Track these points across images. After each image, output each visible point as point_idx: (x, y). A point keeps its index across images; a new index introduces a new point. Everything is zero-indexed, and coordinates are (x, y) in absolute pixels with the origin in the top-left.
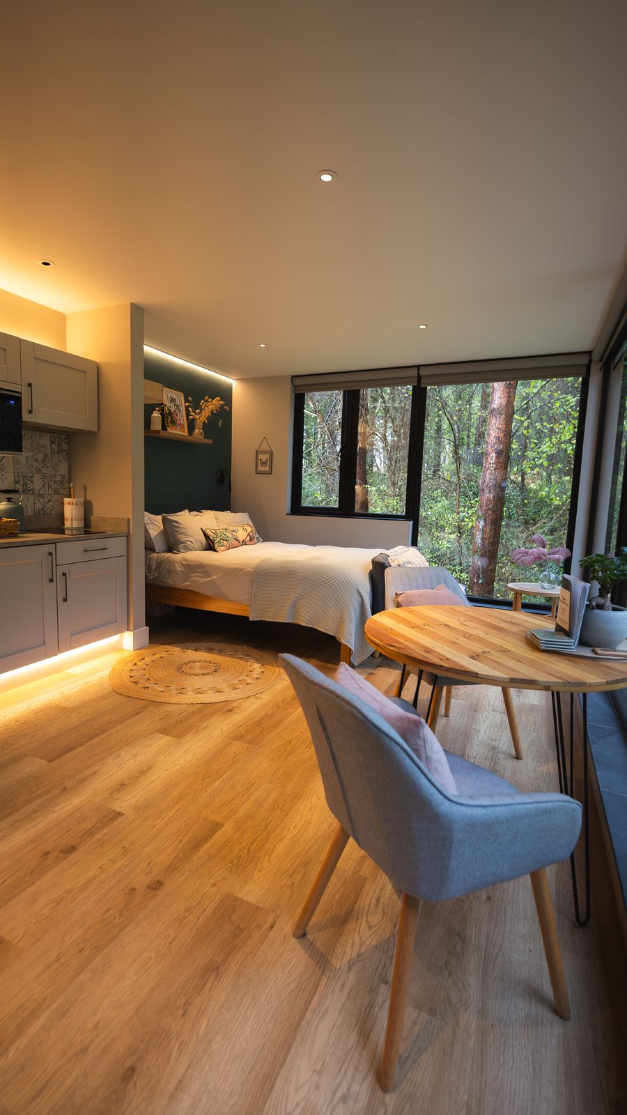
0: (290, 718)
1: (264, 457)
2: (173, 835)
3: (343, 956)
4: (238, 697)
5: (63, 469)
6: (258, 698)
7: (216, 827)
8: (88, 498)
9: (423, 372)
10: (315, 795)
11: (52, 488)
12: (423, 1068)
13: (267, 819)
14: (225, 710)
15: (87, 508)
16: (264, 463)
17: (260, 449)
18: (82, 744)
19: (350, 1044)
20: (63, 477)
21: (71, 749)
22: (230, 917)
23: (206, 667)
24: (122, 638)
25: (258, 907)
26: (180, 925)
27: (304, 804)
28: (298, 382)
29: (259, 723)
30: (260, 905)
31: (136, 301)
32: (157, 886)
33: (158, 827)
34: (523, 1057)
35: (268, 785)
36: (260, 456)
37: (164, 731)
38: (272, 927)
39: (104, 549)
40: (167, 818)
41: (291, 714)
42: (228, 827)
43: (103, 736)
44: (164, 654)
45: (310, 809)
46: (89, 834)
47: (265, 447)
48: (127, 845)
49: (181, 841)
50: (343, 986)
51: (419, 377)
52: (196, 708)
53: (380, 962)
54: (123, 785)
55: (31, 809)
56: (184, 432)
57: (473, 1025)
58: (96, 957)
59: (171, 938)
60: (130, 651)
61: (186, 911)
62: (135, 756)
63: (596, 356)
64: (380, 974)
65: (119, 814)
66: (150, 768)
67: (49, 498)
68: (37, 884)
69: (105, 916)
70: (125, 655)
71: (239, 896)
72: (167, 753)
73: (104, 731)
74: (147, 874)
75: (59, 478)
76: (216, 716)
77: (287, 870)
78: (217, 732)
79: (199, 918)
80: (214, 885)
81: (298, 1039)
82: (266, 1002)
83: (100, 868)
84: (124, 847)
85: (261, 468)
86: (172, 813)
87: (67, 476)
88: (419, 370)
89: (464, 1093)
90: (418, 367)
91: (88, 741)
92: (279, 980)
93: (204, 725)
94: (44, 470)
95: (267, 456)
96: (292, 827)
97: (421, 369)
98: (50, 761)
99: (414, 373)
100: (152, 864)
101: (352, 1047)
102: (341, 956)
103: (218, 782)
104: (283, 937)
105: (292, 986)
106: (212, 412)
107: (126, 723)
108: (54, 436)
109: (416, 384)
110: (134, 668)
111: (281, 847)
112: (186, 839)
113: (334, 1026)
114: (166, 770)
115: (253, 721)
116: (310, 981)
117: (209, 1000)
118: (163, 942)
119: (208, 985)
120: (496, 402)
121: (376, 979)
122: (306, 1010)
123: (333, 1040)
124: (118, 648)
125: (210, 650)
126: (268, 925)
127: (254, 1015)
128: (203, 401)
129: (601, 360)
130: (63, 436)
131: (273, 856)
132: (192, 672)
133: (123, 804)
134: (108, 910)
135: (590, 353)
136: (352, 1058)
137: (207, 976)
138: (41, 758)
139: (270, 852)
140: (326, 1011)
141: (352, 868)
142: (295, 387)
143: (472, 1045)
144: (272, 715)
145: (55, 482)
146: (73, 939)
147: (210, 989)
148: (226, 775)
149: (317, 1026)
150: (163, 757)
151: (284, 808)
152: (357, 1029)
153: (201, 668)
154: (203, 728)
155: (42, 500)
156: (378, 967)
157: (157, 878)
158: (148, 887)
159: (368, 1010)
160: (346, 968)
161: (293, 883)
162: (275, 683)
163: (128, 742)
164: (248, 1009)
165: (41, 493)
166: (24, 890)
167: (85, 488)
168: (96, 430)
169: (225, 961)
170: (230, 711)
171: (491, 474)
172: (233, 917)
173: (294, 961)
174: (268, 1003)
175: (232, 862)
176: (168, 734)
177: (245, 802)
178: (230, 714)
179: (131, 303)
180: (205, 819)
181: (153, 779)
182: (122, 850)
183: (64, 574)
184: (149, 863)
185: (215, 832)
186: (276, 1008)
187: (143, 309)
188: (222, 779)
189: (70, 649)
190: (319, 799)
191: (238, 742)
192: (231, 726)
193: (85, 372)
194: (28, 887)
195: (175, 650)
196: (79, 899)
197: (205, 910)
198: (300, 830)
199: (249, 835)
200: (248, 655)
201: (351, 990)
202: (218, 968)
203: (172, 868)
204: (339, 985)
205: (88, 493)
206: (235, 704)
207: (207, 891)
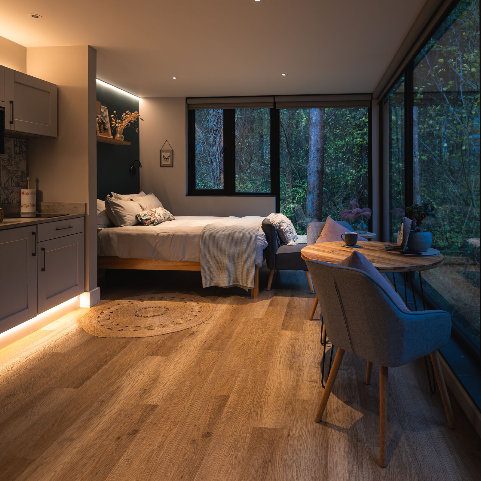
0: (236, 331)
1: (166, 155)
2: (201, 408)
3: (333, 437)
4: (194, 324)
5: (23, 166)
6: (208, 323)
7: (226, 398)
8: (40, 189)
9: (277, 100)
10: (276, 369)
11: (14, 182)
12: (392, 467)
13: (255, 387)
14: (189, 334)
15: (38, 197)
16: (166, 159)
17: (163, 149)
18: (94, 373)
19: (355, 469)
20: (23, 172)
21: (88, 378)
22: (263, 437)
23: (157, 311)
24: (79, 299)
25: (276, 429)
26: (235, 449)
27: (272, 375)
28: (190, 102)
29: (217, 338)
30: (276, 428)
31: (92, 44)
32: (208, 435)
33: (187, 406)
34: (431, 450)
35: (244, 370)
36: (164, 154)
37: (153, 353)
38: (289, 435)
39: (70, 227)
40: (190, 401)
41: (235, 329)
42: (233, 396)
43: (107, 366)
44: (117, 307)
45: (277, 377)
46: (141, 421)
47: (167, 147)
48: (173, 420)
49: (208, 410)
50: (339, 449)
51: (275, 103)
52: (167, 336)
53: (352, 434)
54: (145, 390)
55: (85, 418)
56: (109, 136)
57: (406, 445)
58: (194, 477)
59: (234, 456)
60: (88, 308)
61: (235, 442)
62: (142, 372)
63: (375, 96)
64: (355, 439)
65: (155, 407)
66: (158, 377)
67: (12, 189)
68: (125, 454)
69: (186, 457)
70: (86, 311)
71: (262, 426)
72: (164, 366)
73: (106, 362)
74: (197, 431)
75: (19, 174)
76: (184, 339)
77: (281, 408)
78: (192, 348)
79: (245, 443)
80: (243, 425)
81: (330, 476)
82: (305, 466)
83: (163, 436)
84: (172, 422)
85: (164, 163)
86: (192, 397)
87: (25, 172)
88: (274, 98)
89: (413, 470)
90: (274, 96)
91: (98, 370)
92: (306, 456)
93: (180, 345)
94: (8, 167)
95: (169, 154)
96: (272, 388)
97: (276, 97)
98: (77, 387)
99: (272, 100)
100: (197, 425)
101: (357, 470)
102: (332, 437)
103: (211, 376)
104: (297, 438)
105: (314, 456)
106: (130, 122)
107: (120, 354)
108: (16, 140)
109: (273, 107)
110: (99, 319)
111: (271, 398)
112: (210, 409)
113: (344, 465)
114: (170, 376)
115: (212, 338)
116: (322, 451)
117: (274, 475)
118: (231, 459)
119: (270, 469)
120: (314, 118)
121: (354, 441)
122: (327, 463)
123: (346, 470)
124: (76, 308)
125: (151, 299)
126: (286, 435)
127: (302, 474)
128: (124, 114)
129: (378, 99)
130: (23, 140)
131: (269, 404)
132: (149, 315)
133: (153, 400)
134: (185, 454)
135: (371, 94)
136: (359, 474)
137: (267, 466)
138: (68, 387)
139: (266, 402)
140: (337, 461)
141: (316, 399)
142: (188, 105)
143: (409, 452)
144: (223, 332)
145: (17, 177)
146: (172, 474)
147: (272, 470)
148: (214, 370)
149: (336, 468)
150: (163, 369)
151: (262, 379)
152: (355, 462)
153: (154, 312)
154: (180, 348)
155: (6, 192)
156: (352, 436)
157: (206, 431)
158: (203, 437)
159: (357, 454)
160: (337, 441)
161: (288, 413)
162: (213, 313)
163: (131, 365)
164: (297, 472)
165: (6, 186)
166: (117, 461)
167: (37, 181)
168: (55, 136)
169: (272, 456)
170: (193, 334)
171: (314, 164)
172: (264, 437)
173: (309, 446)
174: (306, 467)
175: (247, 412)
176: (157, 355)
177: (235, 381)
178: (193, 336)
179: (88, 46)
180: (215, 395)
181: (165, 382)
182: (172, 423)
183: (43, 249)
184: (195, 426)
185: (227, 401)
186: (312, 467)
187: (96, 50)
188: (212, 372)
189: (46, 310)
190: (279, 371)
191: (210, 351)
192: (199, 342)
193: (49, 93)
194: (120, 458)
195: (125, 302)
196: (161, 454)
197: (246, 438)
198: (277, 388)
199: (248, 397)
200: (183, 299)
201: (344, 449)
202: (270, 461)
203: (212, 424)
204: (337, 449)
205: (40, 184)
206: (194, 330)
207: (241, 430)
